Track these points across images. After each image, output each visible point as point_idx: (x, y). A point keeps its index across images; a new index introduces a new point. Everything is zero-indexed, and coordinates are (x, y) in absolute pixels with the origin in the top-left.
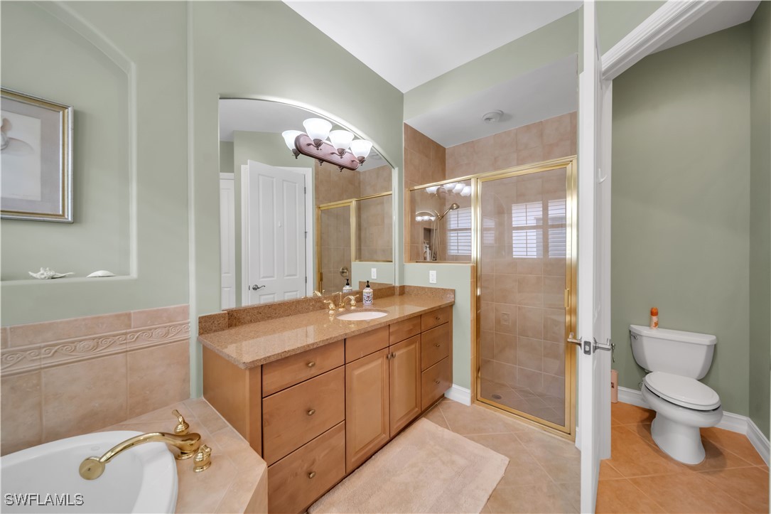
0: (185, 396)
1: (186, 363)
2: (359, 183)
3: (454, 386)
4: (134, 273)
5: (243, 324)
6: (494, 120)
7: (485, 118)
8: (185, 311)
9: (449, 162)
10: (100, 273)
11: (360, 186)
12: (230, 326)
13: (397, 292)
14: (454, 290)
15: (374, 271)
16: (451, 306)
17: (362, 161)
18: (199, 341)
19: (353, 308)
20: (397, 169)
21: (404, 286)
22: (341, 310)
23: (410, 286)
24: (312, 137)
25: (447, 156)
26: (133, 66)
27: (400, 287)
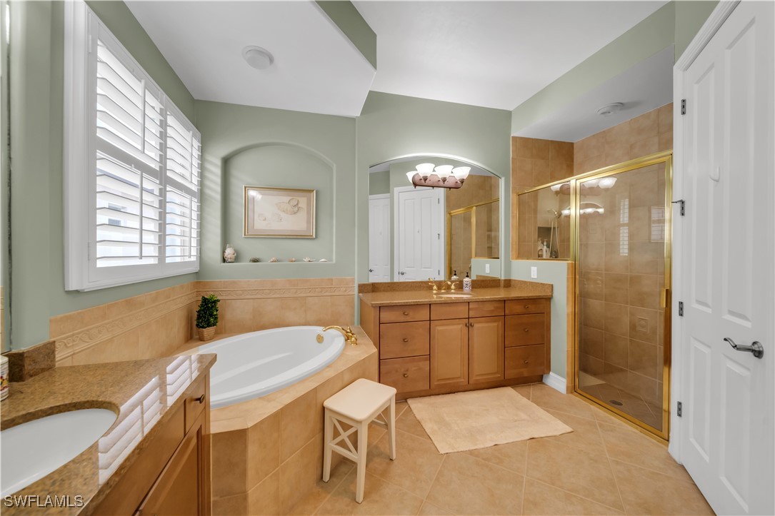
0: (353, 324)
1: (353, 307)
2: (491, 187)
3: (551, 373)
4: (334, 261)
5: (380, 291)
6: (612, 113)
7: (601, 112)
8: (353, 281)
9: (578, 157)
10: (323, 260)
11: (491, 189)
12: (373, 291)
13: (502, 284)
14: (552, 285)
15: (487, 266)
16: (549, 299)
17: (462, 181)
18: (359, 296)
19: (452, 291)
20: (503, 179)
21: (510, 280)
22: (443, 291)
23: (515, 280)
24: (421, 176)
25: (575, 151)
26: (335, 165)
27: (505, 280)
